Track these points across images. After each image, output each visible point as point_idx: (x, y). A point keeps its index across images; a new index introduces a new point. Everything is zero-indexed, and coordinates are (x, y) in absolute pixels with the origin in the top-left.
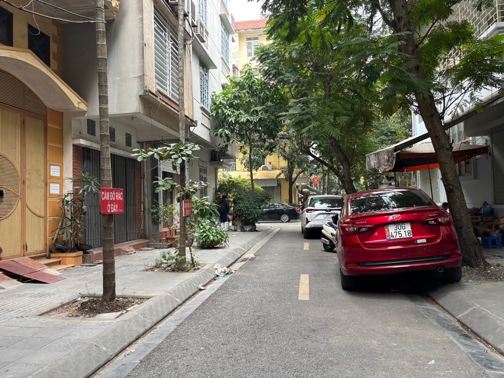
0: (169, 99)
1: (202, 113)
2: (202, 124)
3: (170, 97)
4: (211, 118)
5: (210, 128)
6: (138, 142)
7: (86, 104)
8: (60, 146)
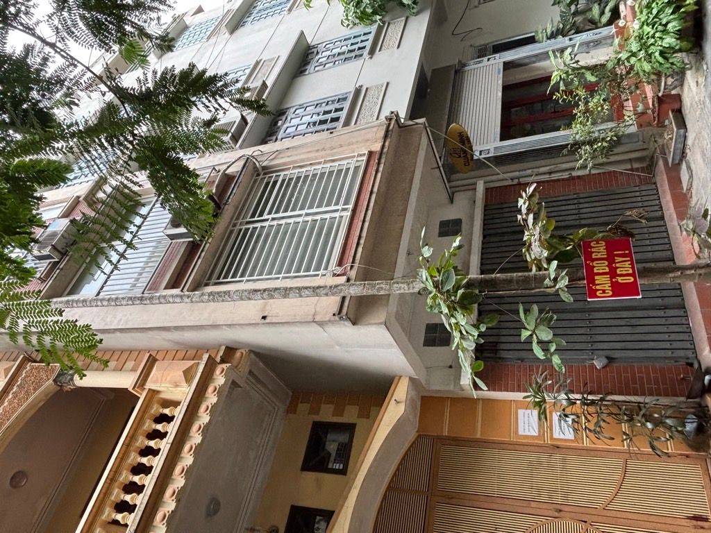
0: (354, 211)
1: (380, 50)
2: (398, 47)
3: (351, 206)
4: (386, 19)
5: (404, 18)
6: (452, 201)
7: (396, 381)
8: (480, 406)
